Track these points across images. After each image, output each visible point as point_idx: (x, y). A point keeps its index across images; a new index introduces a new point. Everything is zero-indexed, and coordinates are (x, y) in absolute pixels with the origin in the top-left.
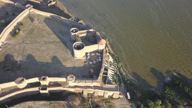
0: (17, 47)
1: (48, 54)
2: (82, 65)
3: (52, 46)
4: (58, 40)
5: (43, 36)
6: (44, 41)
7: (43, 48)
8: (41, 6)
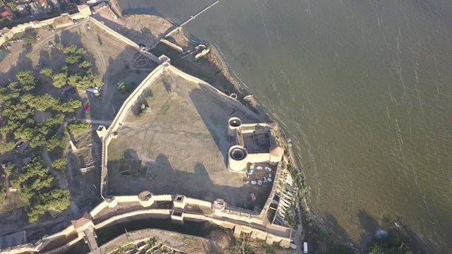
0: (141, 135)
1: (189, 156)
2: (239, 185)
3: (195, 142)
4: (207, 132)
5: (183, 122)
6: (184, 131)
7: (182, 143)
8: (183, 55)
